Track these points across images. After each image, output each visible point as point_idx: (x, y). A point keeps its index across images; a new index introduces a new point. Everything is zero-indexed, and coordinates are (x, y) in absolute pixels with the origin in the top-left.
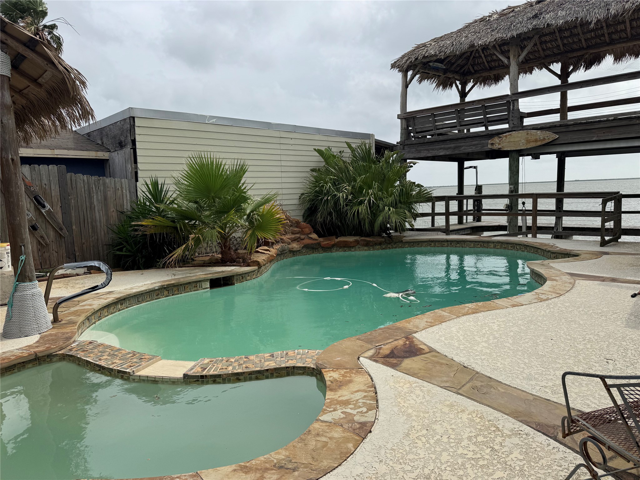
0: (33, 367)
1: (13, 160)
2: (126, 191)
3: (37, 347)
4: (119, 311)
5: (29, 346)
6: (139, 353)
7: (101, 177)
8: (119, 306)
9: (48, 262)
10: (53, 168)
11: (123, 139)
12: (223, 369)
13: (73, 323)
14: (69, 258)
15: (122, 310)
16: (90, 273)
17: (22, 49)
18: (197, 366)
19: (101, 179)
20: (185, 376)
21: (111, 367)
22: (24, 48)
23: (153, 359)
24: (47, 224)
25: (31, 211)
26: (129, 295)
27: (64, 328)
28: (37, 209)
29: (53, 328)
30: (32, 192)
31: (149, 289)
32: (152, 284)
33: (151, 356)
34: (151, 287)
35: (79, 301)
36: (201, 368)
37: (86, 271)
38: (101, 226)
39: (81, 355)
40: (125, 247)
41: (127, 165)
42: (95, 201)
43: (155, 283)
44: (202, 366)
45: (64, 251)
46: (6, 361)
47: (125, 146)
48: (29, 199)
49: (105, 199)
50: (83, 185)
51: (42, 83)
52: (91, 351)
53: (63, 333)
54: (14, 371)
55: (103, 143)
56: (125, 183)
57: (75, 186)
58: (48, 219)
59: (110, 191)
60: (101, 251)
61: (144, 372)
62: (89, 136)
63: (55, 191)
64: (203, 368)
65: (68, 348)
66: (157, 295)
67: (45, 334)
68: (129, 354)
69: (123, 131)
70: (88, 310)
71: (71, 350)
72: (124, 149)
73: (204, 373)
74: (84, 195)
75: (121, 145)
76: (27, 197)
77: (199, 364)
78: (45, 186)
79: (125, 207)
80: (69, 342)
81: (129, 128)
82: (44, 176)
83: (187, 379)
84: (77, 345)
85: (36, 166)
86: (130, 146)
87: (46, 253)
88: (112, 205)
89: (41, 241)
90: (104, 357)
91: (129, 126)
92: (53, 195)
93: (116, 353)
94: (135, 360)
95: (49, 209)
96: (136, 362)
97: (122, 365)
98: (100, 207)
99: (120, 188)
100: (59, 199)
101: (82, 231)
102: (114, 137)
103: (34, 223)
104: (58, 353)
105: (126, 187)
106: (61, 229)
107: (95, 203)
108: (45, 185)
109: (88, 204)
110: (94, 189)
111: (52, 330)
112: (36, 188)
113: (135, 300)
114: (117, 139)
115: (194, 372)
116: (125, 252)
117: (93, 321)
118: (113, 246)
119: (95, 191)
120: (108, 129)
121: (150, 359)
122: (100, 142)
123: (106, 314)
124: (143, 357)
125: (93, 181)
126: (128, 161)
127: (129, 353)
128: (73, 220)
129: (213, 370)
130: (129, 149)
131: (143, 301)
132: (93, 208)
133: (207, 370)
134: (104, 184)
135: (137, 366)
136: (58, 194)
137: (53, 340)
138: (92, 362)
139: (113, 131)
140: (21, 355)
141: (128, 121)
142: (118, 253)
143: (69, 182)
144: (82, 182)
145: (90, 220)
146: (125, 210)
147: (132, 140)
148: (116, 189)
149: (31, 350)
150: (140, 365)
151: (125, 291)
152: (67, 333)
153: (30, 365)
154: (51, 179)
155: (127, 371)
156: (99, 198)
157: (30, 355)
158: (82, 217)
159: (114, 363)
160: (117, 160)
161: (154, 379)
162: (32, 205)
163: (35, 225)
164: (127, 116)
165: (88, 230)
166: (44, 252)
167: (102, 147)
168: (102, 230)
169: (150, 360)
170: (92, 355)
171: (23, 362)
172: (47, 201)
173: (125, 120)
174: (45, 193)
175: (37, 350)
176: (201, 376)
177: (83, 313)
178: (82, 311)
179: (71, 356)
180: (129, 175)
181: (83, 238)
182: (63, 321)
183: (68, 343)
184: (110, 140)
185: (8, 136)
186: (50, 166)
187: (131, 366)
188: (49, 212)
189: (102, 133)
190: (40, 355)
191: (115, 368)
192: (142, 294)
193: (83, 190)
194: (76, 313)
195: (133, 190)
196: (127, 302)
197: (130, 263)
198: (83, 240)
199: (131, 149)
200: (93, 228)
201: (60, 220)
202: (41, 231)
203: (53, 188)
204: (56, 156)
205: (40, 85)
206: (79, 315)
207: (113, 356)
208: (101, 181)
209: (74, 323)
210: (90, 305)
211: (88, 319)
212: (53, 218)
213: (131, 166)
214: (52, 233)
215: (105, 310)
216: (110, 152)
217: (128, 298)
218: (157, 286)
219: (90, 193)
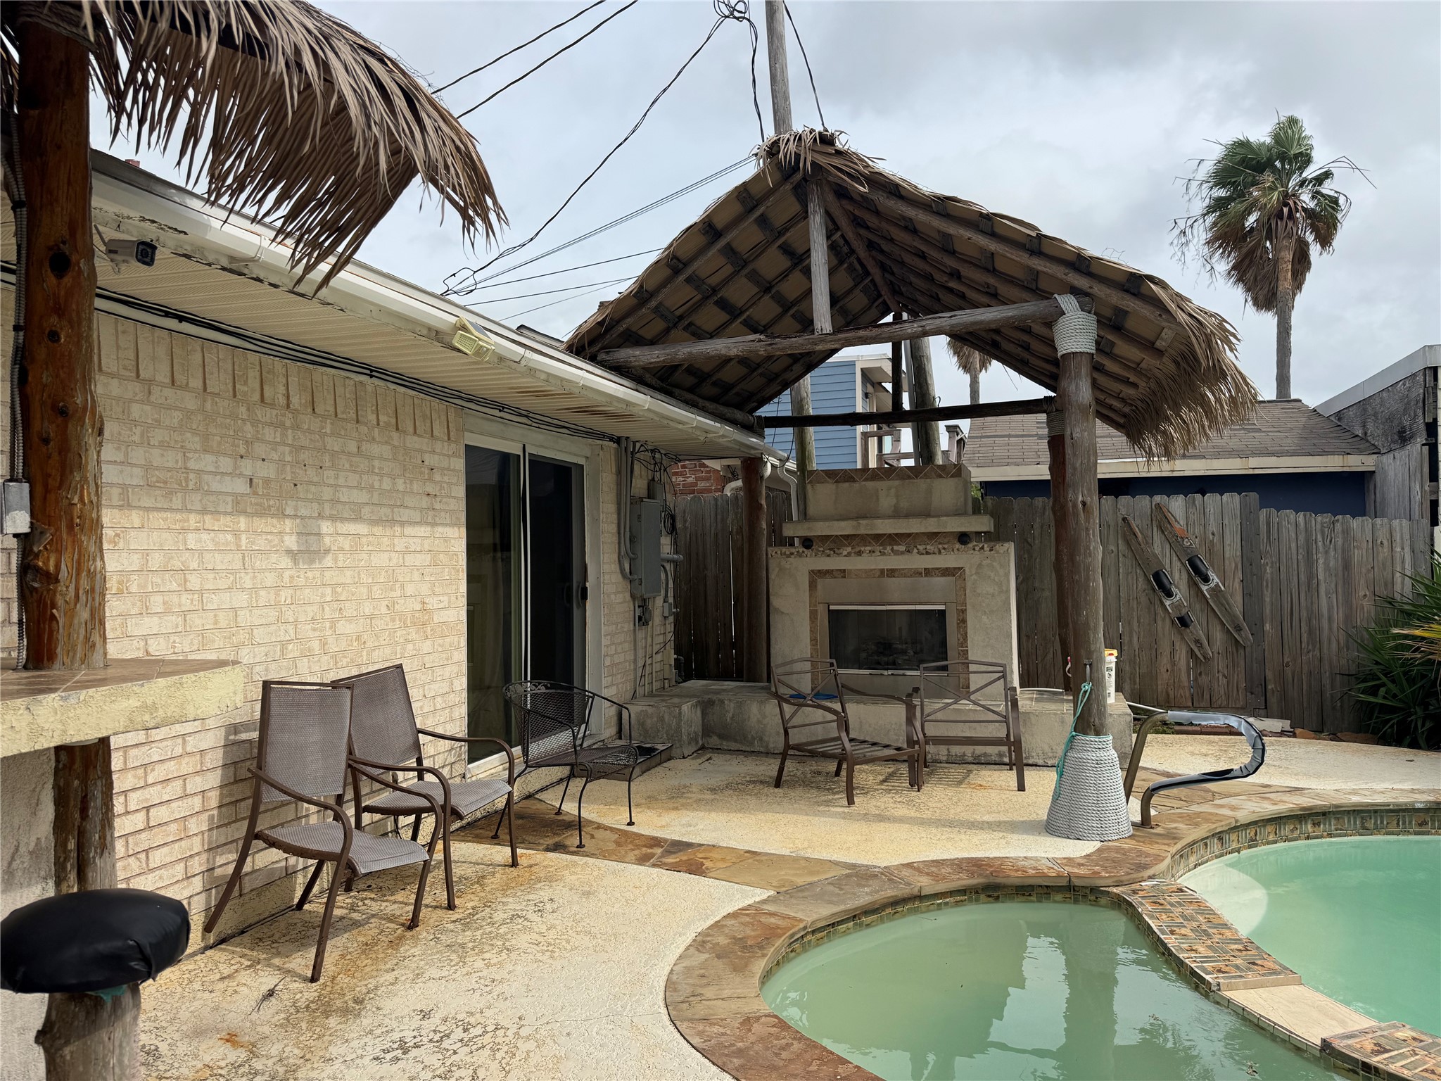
0: (1064, 902)
1: (1084, 504)
2: (1403, 549)
3: (1080, 865)
4: (1307, 838)
5: (1070, 861)
6: (1258, 948)
7: (1340, 517)
8: (1310, 827)
9: (1206, 696)
10: (1231, 500)
11: (1407, 423)
12: (1433, 1072)
13: (1172, 837)
14: (1252, 693)
15: (1317, 837)
16: (1294, 736)
17: (1116, 298)
18: (1370, 1036)
19: (1338, 521)
20: (1326, 1045)
21: (1181, 956)
22: (1121, 294)
23: (1279, 974)
24: (1211, 614)
25: (1181, 587)
26: (1336, 806)
27: (1152, 843)
28: (1193, 585)
29: (1131, 837)
30: (1185, 549)
31: (1394, 804)
32: (1413, 791)
33: (1281, 965)
34: (1403, 799)
35: (1214, 794)
36: (1375, 1044)
37: (1288, 728)
38: (1330, 629)
39: (1145, 909)
40: (1383, 685)
41: (1412, 485)
42: (1320, 570)
43: (1423, 792)
44: (1383, 1042)
45: (1242, 676)
46: (1019, 874)
47: (1411, 438)
48: (1179, 564)
49: (1347, 565)
50: (1294, 536)
51: (1163, 349)
52: (1169, 907)
53: (1140, 854)
54: (1032, 898)
55: (1366, 434)
56: (1401, 530)
57: (1275, 536)
58: (1214, 605)
59: (1358, 548)
60: (1328, 687)
61: (1242, 997)
62: (1339, 420)
63: (1232, 548)
64: (1379, 1045)
65: (1134, 887)
66: (1420, 825)
67: (1110, 843)
68: (1235, 943)
69: (1408, 403)
70: (1219, 818)
71: (1135, 892)
72: (1409, 447)
73: (1375, 1060)
74: (1294, 557)
75: (1403, 438)
76: (1175, 558)
77: (1379, 1034)
78: (1211, 537)
79: (1398, 588)
80: (1140, 875)
81: (1421, 396)
82: (1212, 518)
83: (1329, 1054)
84: (1153, 886)
85: (1198, 496)
86: (1421, 439)
87: (1203, 676)
88: (1362, 582)
89: (1196, 650)
90: (1183, 931)
91: (1422, 391)
92: (1227, 555)
93: (1210, 931)
94: (1239, 961)
95: (1217, 585)
96: (1237, 967)
97: (1207, 959)
98: (1333, 586)
99: (1385, 542)
100: (1240, 566)
101: (1285, 633)
102: (1390, 419)
103: (1184, 611)
104: (1111, 889)
105: (1402, 538)
106: (1239, 629)
107: (1321, 576)
108: (1213, 534)
109: (1302, 577)
110: (1320, 544)
111: (1127, 841)
112: (1193, 542)
113: (1355, 823)
114: (1396, 422)
115: (1349, 1046)
116: (1385, 698)
117: (1235, 845)
118: (1357, 679)
119: (1321, 549)
120: (1378, 400)
121: (1272, 972)
122: (1360, 432)
123: (1271, 838)
124: (1259, 962)
125: (1319, 526)
126: (1415, 475)
127: (1238, 941)
128: (1268, 611)
129: (1404, 1062)
130: (1419, 446)
131: (1377, 830)
132: (1315, 586)
133: (1386, 1055)
134: (1346, 532)
135: (1232, 977)
136: (1239, 553)
137: (1114, 862)
138: (1156, 931)
139: (1387, 405)
140: (1046, 871)
141: (1420, 378)
142: (1363, 697)
143: (1263, 528)
144: (1292, 528)
145: (1304, 614)
146: (1398, 597)
147: (1428, 425)
148: (1375, 544)
149: (1066, 868)
150: (1241, 977)
151: (1333, 794)
152: (1148, 855)
153: (1059, 897)
154: (1226, 522)
155: (1207, 977)
156: (1332, 563)
157: (1059, 876)
158: (1286, 606)
159: (1192, 950)
160: (1391, 473)
161: (1256, 1021)
162: (1185, 575)
163: (1186, 617)
164: (1418, 366)
165: (1298, 637)
166: (1200, 674)
167: (1363, 444)
168: (1333, 639)
169: (1271, 974)
170: (1164, 917)
171: (1047, 887)
172: (1213, 568)
173: (1414, 375)
174: (1210, 551)
175: (1076, 870)
176: (1363, 1063)
177: (1207, 821)
178: (1206, 817)
179: (1130, 904)
180: (1416, 507)
181: (1287, 652)
182: (1159, 829)
183: (1134, 876)
184: (1381, 426)
185: (1079, 461)
186: (1226, 496)
187: (1220, 971)
188: (1216, 591)
189: (1365, 410)
190: (1076, 882)
191: (1187, 961)
192: (1376, 811)
193: (1293, 545)
194: (1193, 820)
195: (1422, 546)
196: (1333, 822)
197: (1392, 726)
198: (1285, 657)
199: (1423, 445)
200: (1310, 632)
201: (1238, 610)
202: (1198, 630)
203: (1227, 542)
204: (1251, 472)
205: (1160, 353)
206: (1197, 825)
207: (1202, 933)
208: (1338, 527)
209: (1175, 838)
210: (1234, 808)
211: (1220, 839)
212: (1223, 605)
213: (1422, 487)
214: (1218, 635)
215: (1270, 828)
216: (1379, 453)
217: (1334, 813)
218: (1420, 800)
219: (1309, 552)
